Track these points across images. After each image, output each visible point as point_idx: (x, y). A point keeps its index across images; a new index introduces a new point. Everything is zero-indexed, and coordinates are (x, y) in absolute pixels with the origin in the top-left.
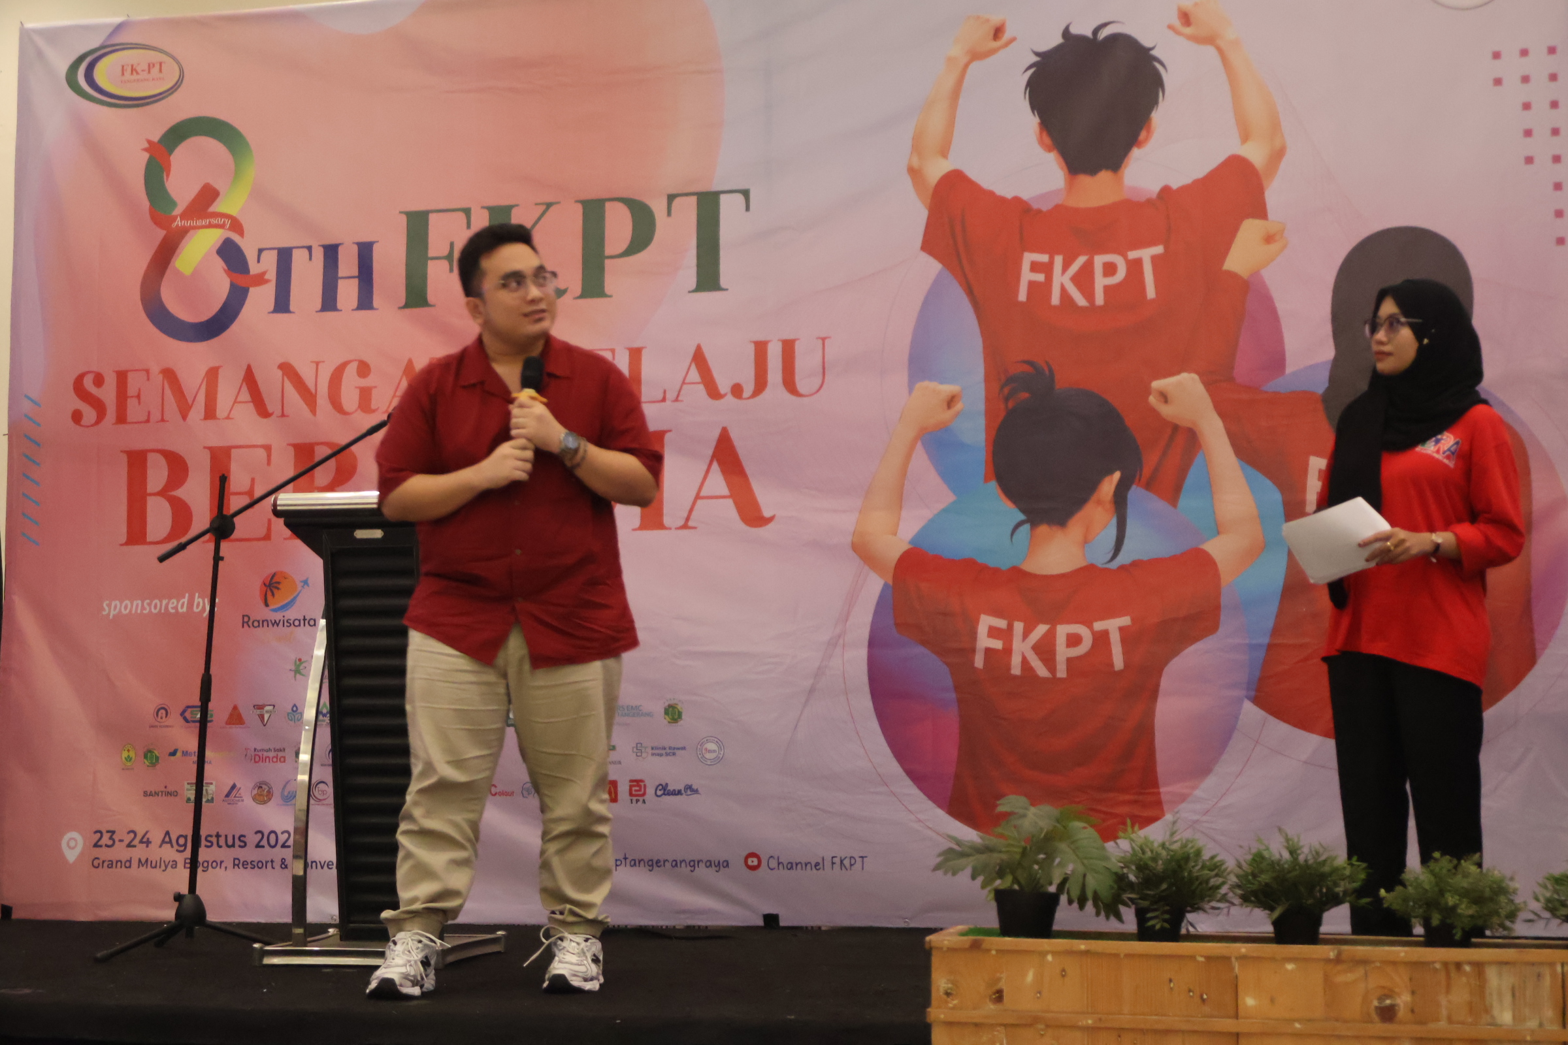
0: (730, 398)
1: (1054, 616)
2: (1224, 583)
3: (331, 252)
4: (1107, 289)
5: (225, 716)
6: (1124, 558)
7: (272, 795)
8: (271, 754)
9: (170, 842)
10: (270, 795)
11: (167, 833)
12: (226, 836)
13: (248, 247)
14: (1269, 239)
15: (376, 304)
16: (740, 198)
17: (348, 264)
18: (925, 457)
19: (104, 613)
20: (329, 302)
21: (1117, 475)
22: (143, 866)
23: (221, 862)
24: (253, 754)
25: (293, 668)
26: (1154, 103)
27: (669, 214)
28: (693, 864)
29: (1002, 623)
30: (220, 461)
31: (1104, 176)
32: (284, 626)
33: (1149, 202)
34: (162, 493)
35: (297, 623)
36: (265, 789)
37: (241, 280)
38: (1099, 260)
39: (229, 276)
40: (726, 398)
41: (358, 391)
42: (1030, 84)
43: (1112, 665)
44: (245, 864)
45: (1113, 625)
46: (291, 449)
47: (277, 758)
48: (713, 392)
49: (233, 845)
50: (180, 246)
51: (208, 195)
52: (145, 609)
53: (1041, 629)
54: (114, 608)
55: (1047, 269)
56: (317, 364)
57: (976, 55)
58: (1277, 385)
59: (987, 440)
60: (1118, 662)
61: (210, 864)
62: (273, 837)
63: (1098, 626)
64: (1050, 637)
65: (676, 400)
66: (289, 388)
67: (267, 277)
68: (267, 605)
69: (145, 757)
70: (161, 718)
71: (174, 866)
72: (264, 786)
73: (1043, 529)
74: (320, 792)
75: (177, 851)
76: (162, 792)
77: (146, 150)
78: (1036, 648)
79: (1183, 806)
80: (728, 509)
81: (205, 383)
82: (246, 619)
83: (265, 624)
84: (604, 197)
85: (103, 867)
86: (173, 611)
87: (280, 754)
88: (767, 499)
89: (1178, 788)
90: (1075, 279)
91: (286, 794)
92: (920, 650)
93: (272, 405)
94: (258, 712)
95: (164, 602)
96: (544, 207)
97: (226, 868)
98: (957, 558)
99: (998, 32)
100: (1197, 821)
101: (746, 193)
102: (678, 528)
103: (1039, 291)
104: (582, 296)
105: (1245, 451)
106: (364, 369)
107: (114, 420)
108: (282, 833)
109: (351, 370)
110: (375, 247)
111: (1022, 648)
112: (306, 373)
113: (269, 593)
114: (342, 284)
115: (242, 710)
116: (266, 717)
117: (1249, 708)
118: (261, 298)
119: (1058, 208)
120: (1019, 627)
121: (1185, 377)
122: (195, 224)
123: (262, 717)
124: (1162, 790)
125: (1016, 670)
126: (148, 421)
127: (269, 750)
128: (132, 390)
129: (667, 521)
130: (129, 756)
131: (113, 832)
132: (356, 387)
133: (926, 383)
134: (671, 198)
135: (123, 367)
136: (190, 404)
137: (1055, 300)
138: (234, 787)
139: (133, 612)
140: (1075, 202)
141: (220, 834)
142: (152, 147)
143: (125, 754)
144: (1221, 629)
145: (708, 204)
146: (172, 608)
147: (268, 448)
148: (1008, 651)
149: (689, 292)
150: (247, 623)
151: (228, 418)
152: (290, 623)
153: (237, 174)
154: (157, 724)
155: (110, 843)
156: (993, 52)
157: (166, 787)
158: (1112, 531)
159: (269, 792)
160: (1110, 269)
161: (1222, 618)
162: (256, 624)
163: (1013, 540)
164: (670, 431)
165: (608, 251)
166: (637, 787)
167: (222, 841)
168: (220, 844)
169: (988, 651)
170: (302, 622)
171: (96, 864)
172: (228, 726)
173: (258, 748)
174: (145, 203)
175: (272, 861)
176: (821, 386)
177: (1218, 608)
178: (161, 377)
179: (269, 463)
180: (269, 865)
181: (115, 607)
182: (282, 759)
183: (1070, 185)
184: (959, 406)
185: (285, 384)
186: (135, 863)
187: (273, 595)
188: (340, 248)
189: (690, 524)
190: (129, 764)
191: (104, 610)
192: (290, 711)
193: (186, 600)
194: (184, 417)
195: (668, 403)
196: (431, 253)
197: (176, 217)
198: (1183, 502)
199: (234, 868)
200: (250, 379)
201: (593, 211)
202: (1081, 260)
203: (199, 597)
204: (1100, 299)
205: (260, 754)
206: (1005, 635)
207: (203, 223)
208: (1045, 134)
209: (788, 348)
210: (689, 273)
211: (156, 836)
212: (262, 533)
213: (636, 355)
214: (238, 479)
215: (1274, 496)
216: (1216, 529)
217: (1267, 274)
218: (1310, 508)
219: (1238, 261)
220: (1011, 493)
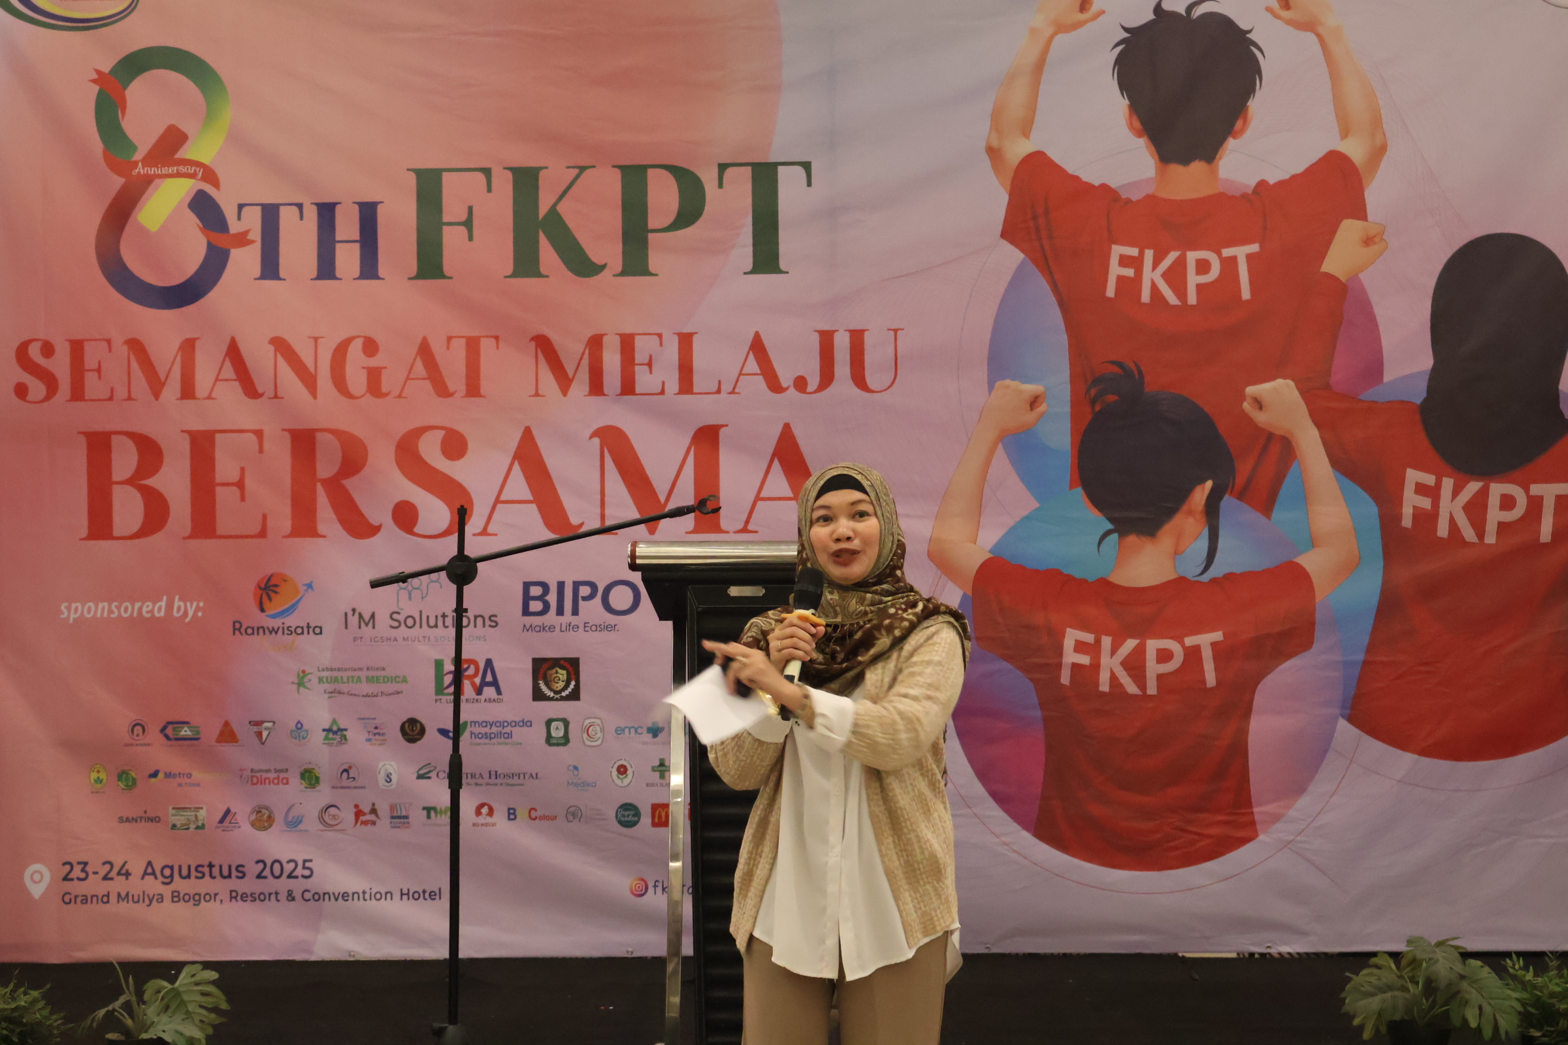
0: (792, 390)
1: (1143, 629)
2: (1320, 595)
3: (327, 212)
4: (1200, 288)
5: (216, 733)
6: (1216, 571)
7: (274, 819)
8: (272, 775)
9: (154, 873)
10: (270, 820)
11: (150, 863)
12: (221, 867)
13: (226, 200)
14: (1368, 241)
15: (382, 271)
16: (800, 170)
17: (347, 226)
18: (1007, 461)
19: (62, 616)
20: (326, 269)
21: (1209, 484)
22: (123, 900)
23: (216, 895)
24: (250, 774)
25: (296, 681)
26: (1249, 91)
27: (720, 185)
29: (1089, 638)
30: (203, 445)
31: (1198, 166)
32: (283, 634)
33: (1244, 196)
34: (129, 482)
35: (299, 631)
36: (265, 814)
37: (220, 240)
38: (1192, 256)
39: (206, 235)
40: (790, 389)
41: (365, 372)
42: (1118, 61)
43: (1204, 682)
44: (244, 897)
45: (1205, 640)
46: (287, 434)
47: (279, 781)
48: (775, 385)
49: (229, 876)
50: (144, 197)
52: (113, 612)
53: (1130, 644)
54: (72, 612)
55: (1135, 263)
56: (316, 339)
57: (1062, 28)
58: (1374, 394)
59: (1072, 444)
60: (1211, 678)
61: (202, 897)
62: (277, 867)
63: (1190, 641)
64: (1140, 651)
65: (733, 392)
66: (283, 365)
67: (250, 237)
68: (262, 610)
69: (119, 778)
70: (138, 735)
71: (160, 900)
72: (264, 811)
73: (1132, 539)
74: (331, 817)
75: (164, 883)
76: (141, 818)
77: (94, 81)
78: (1125, 664)
79: (1278, 826)
80: (789, 510)
81: (179, 359)
82: (237, 626)
83: (261, 631)
84: (645, 163)
85: (75, 903)
86: (149, 615)
87: (282, 775)
89: (1270, 808)
90: (1165, 275)
91: (290, 818)
92: (1005, 665)
93: (262, 384)
94: (255, 729)
95: (137, 605)
96: (576, 171)
97: (221, 901)
98: (1040, 568)
99: (1085, 3)
100: (1290, 842)
101: (807, 166)
102: (735, 532)
103: (1129, 286)
104: (624, 273)
105: (1342, 461)
106: (370, 347)
107: (68, 396)
108: (289, 862)
109: (356, 348)
110: (379, 207)
111: (1111, 664)
112: (304, 350)
113: (265, 598)
114: (340, 248)
115: (235, 727)
116: (265, 734)
117: (1343, 725)
118: (245, 261)
119: (1150, 198)
120: (1106, 641)
121: (1280, 381)
122: (160, 172)
123: (260, 734)
124: (1256, 810)
125: (1104, 687)
126: (111, 398)
127: (268, 771)
128: (90, 361)
129: (724, 523)
130: (98, 778)
131: (86, 864)
132: (363, 368)
133: (1008, 382)
134: (722, 167)
135: (78, 336)
136: (163, 379)
137: (1146, 296)
138: (228, 812)
139: (99, 615)
140: (1163, 195)
141: (213, 863)
142: (102, 79)
143: (94, 776)
144: (1317, 646)
145: (765, 177)
146: (147, 612)
147: (259, 434)
148: (1095, 667)
149: (745, 273)
150: (239, 630)
151: (209, 397)
152: (290, 631)
153: (209, 117)
154: (134, 742)
155: (83, 875)
156: (1081, 24)
157: (145, 812)
158: (1203, 544)
159: (269, 817)
160: (1203, 267)
161: (1316, 634)
162: (250, 631)
163: (1101, 549)
164: (727, 425)
165: (652, 223)
167: (216, 871)
168: (214, 875)
169: (1075, 667)
170: (306, 630)
171: (67, 899)
172: (218, 744)
173: (256, 767)
174: (97, 145)
175: (277, 894)
176: (893, 382)
177: (1313, 624)
178: (125, 348)
179: (261, 451)
180: (273, 897)
181: (76, 609)
182: (285, 781)
183: (1161, 173)
184: (1042, 408)
185: (278, 363)
186: (113, 898)
187: (270, 599)
188: (338, 209)
189: (750, 527)
190: (99, 786)
191: (63, 613)
192: (294, 728)
193: (163, 604)
194: (157, 396)
195: (723, 395)
196: (446, 219)
197: (136, 164)
198: (1278, 514)
199: (231, 901)
201: (634, 178)
202: (1173, 256)
203: (180, 600)
204: (1192, 299)
205: (258, 775)
206: (1093, 649)
207: (170, 171)
208: (1135, 118)
209: (857, 338)
210: (744, 253)
211: (136, 867)
212: (256, 529)
213: (686, 341)
214: (225, 468)
215: (1370, 509)
216: (1313, 543)
217: (1362, 276)
218: (1407, 522)
219: (1335, 263)
220: (1098, 500)
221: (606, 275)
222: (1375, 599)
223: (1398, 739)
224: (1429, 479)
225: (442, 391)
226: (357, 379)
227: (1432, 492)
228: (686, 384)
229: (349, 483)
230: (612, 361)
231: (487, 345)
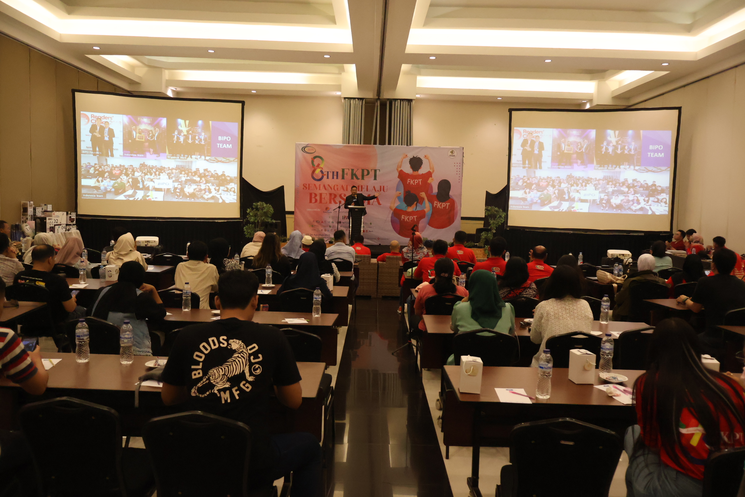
0: (377, 192)
1: (409, 216)
2: (426, 213)
3: (333, 172)
6: (416, 210)
12: (321, 235)
13: (324, 171)
14: (432, 180)
15: (338, 178)
16: (379, 170)
17: (335, 174)
20: (333, 178)
21: (416, 202)
25: (329, 217)
26: (422, 165)
27: (371, 172)
28: (372, 239)
29: (404, 216)
30: (321, 194)
31: (416, 172)
32: (328, 213)
33: (421, 175)
34: (314, 198)
38: (416, 180)
39: (322, 174)
42: (409, 161)
45: (415, 217)
46: (329, 194)
48: (375, 191)
50: (316, 170)
51: (318, 165)
52: (311, 210)
53: (408, 217)
55: (410, 181)
57: (404, 158)
58: (432, 194)
59: (403, 198)
60: (415, 220)
62: (327, 235)
66: (329, 187)
67: (326, 175)
69: (312, 226)
70: (314, 222)
73: (409, 207)
74: (332, 230)
76: (314, 230)
78: (408, 219)
80: (377, 203)
81: (319, 186)
83: (326, 212)
86: (315, 211)
88: (381, 202)
90: (413, 182)
91: (328, 230)
93: (327, 189)
95: (314, 209)
96: (357, 169)
98: (400, 209)
99: (406, 156)
102: (371, 205)
103: (410, 183)
104: (362, 179)
105: (429, 200)
106: (337, 186)
107: (308, 189)
110: (338, 172)
111: (406, 219)
112: (331, 185)
114: (334, 176)
115: (323, 221)
117: (428, 225)
118: (325, 177)
120: (406, 216)
121: (423, 193)
122: (317, 168)
123: (325, 222)
125: (406, 220)
126: (312, 190)
128: (310, 186)
133: (398, 192)
134: (371, 170)
135: (309, 184)
136: (317, 188)
137: (411, 184)
138: (322, 229)
140: (413, 174)
142: (312, 159)
143: (309, 226)
145: (375, 171)
148: (405, 219)
149: (373, 180)
150: (324, 212)
151: (322, 190)
156: (405, 158)
159: (326, 230)
161: (426, 216)
165: (364, 175)
166: (367, 231)
169: (403, 219)
172: (322, 223)
173: (325, 225)
174: (311, 165)
175: (326, 237)
176: (387, 191)
178: (314, 185)
179: (326, 195)
182: (328, 227)
183: (413, 172)
184: (401, 194)
187: (327, 209)
191: (307, 210)
192: (329, 222)
193: (316, 209)
194: (317, 190)
196: (345, 173)
197: (315, 167)
200: (324, 186)
201: (363, 170)
202: (414, 180)
203: (318, 209)
204: (415, 184)
206: (405, 217)
208: (411, 167)
209: (384, 187)
210: (373, 178)
211: (313, 234)
212: (326, 203)
213: (367, 186)
214: (323, 197)
215: (431, 205)
216: (425, 208)
217: (432, 183)
218: (434, 206)
219: (429, 181)
220: (406, 203)
221: (360, 180)
222: (431, 213)
223: (432, 227)
224: (437, 202)
225: (343, 189)
226: (336, 188)
227: (437, 204)
228: (367, 190)
229: (335, 199)
230: (360, 188)
231: (348, 186)
